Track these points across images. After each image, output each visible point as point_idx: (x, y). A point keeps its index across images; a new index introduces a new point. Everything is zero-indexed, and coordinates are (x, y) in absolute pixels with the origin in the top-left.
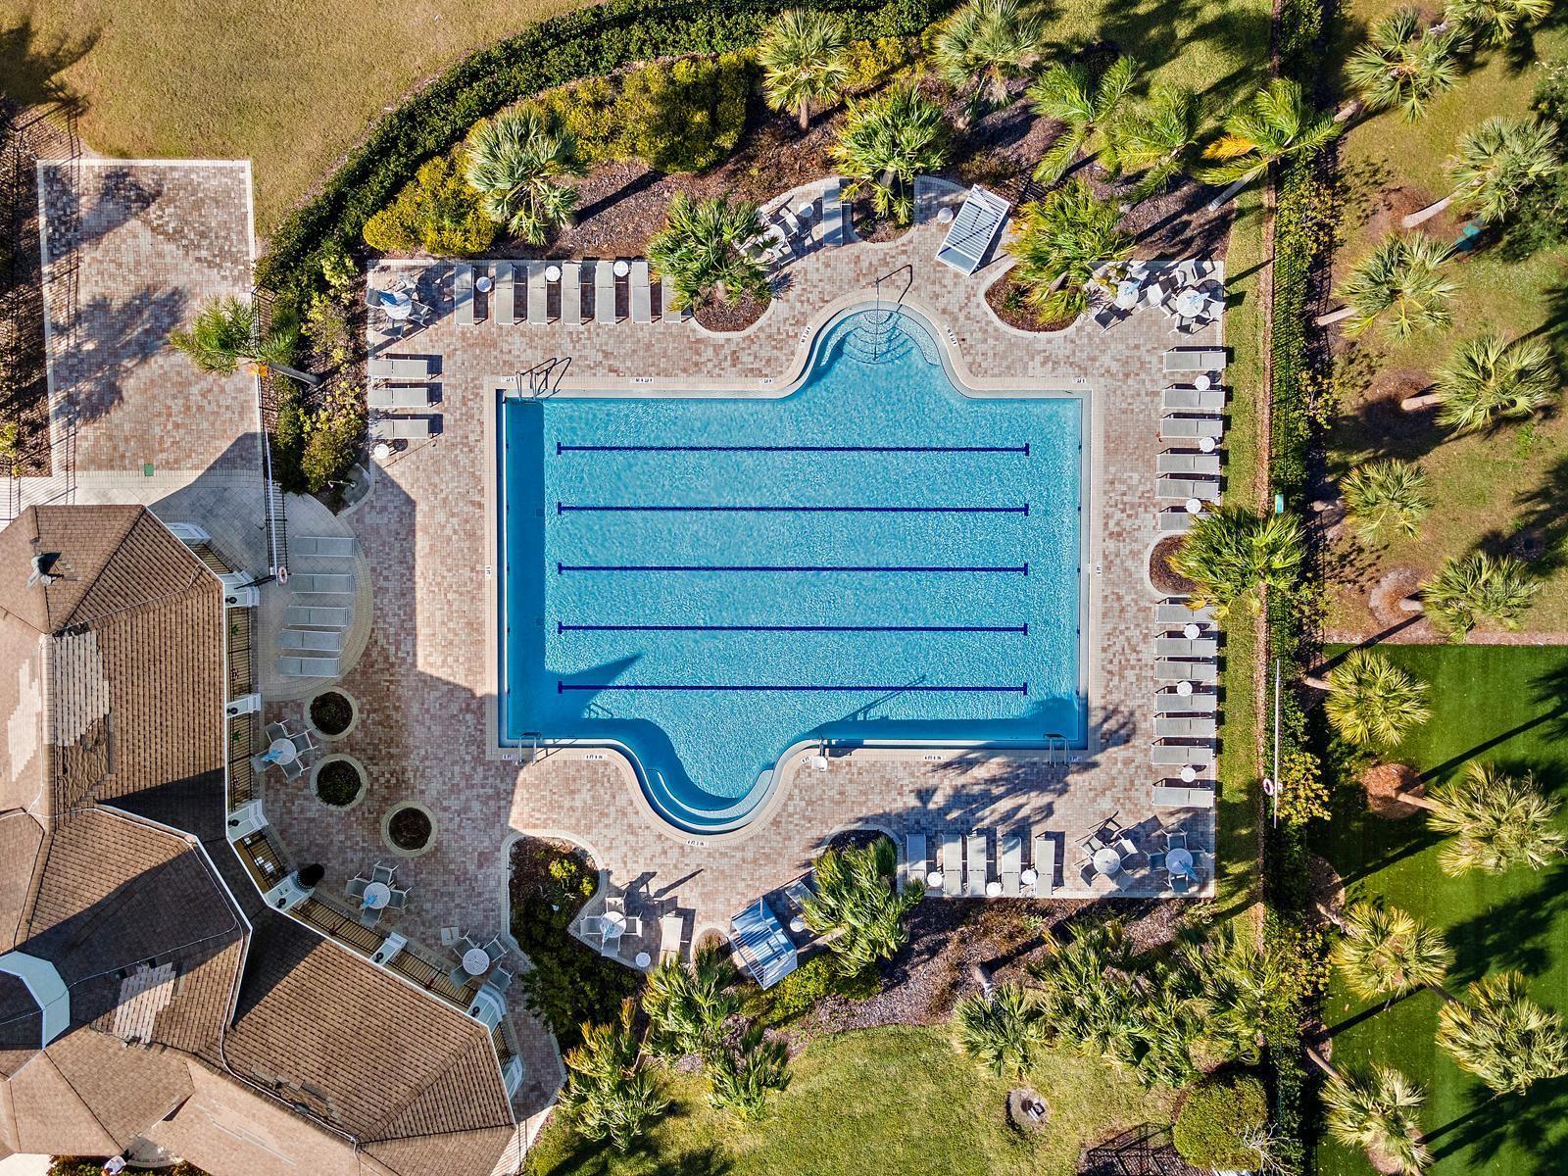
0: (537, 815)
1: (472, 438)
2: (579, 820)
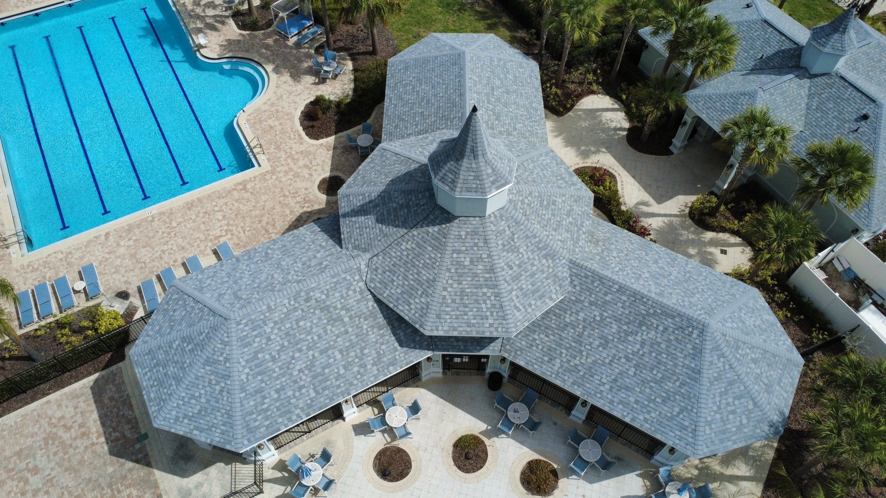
0: (292, 136)
1: (60, 256)
2: (286, 119)
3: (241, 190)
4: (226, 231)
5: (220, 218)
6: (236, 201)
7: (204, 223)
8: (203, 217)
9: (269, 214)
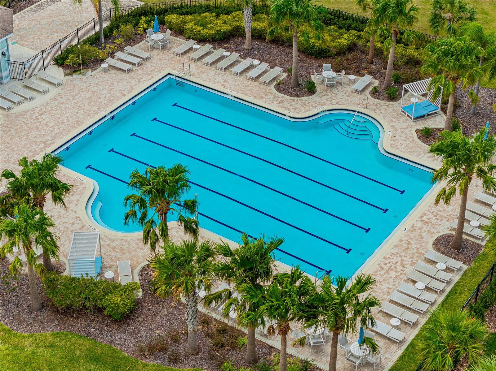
1: (144, 79)
3: (46, 141)
4: (38, 119)
5: (48, 124)
6: (45, 135)
7: (59, 118)
8: (63, 120)
9: (13, 135)
